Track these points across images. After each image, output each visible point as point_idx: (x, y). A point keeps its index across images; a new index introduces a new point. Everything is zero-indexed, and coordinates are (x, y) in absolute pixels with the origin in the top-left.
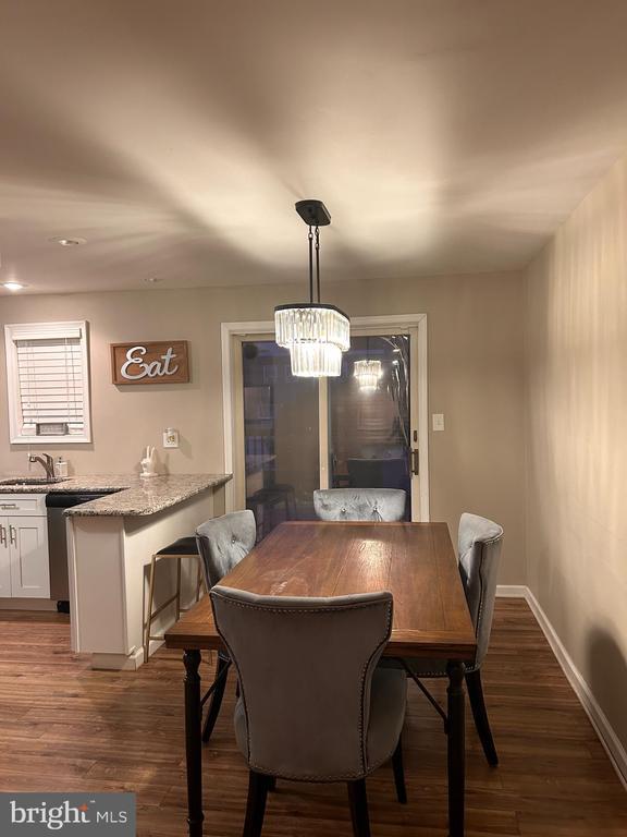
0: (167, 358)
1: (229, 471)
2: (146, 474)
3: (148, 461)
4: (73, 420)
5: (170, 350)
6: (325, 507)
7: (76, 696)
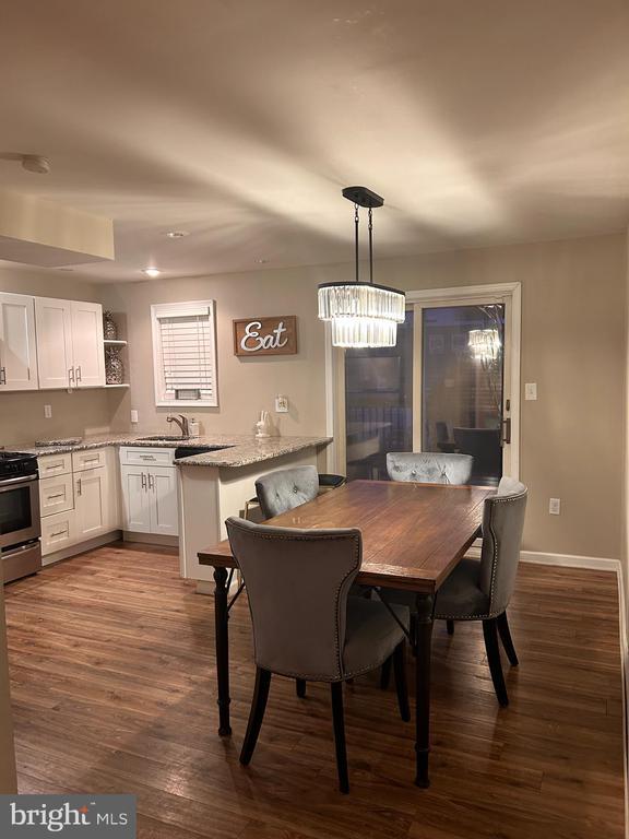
0: (278, 331)
1: (330, 435)
2: (260, 435)
3: (261, 423)
4: (204, 387)
5: (281, 325)
6: (396, 468)
7: (177, 611)
